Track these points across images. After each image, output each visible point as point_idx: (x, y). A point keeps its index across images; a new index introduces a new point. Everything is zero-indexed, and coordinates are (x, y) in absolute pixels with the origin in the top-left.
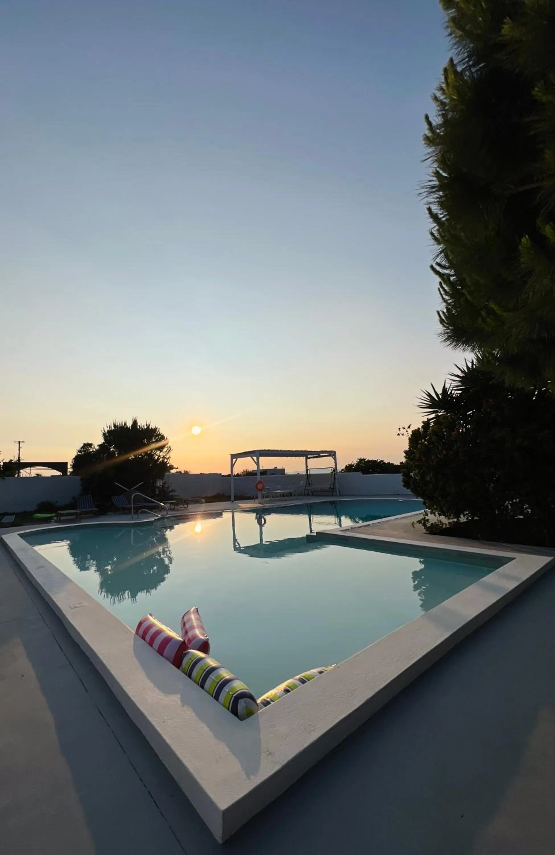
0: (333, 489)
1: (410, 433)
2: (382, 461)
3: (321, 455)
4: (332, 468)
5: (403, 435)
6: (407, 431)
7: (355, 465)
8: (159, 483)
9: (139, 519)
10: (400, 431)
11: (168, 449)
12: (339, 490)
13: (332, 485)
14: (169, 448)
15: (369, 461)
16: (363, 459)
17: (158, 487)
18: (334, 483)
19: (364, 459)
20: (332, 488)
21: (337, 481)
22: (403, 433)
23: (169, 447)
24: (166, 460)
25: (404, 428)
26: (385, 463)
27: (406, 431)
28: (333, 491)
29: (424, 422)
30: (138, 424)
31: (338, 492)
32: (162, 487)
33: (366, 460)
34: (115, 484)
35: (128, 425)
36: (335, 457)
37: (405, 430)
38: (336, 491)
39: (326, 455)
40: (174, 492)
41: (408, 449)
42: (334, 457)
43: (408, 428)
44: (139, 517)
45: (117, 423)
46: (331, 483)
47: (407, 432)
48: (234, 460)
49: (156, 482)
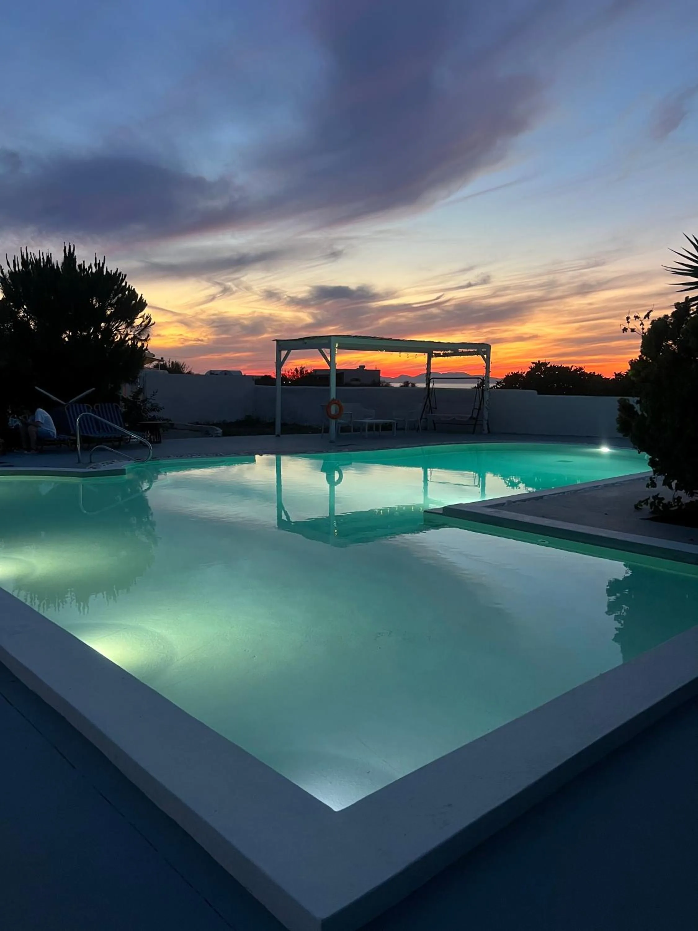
0: (476, 419)
1: (647, 325)
2: (581, 369)
3: (460, 350)
4: (480, 378)
5: (633, 330)
6: (642, 324)
7: (524, 375)
8: (126, 391)
9: (92, 465)
10: (628, 322)
11: (143, 321)
12: (488, 424)
13: (476, 411)
14: (147, 318)
15: (553, 368)
16: (542, 363)
17: (124, 400)
18: (479, 409)
19: (545, 364)
20: (474, 419)
21: (486, 405)
22: (633, 328)
23: (145, 316)
24: (139, 344)
25: (637, 317)
26: (584, 373)
27: (640, 322)
28: (475, 425)
29: (677, 305)
30: (79, 262)
31: (486, 427)
32: (132, 399)
33: (549, 366)
34: (35, 389)
35: (54, 261)
36: (489, 358)
37: (638, 323)
38: (482, 425)
39: (469, 352)
40: (158, 411)
41: (638, 359)
42: (485, 356)
43: (645, 318)
44: (92, 461)
45: (31, 257)
46: (474, 409)
47: (642, 326)
48: (284, 353)
49: (120, 388)
